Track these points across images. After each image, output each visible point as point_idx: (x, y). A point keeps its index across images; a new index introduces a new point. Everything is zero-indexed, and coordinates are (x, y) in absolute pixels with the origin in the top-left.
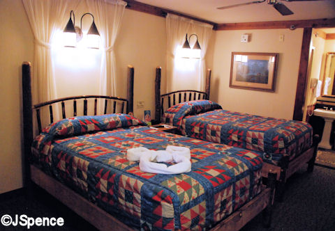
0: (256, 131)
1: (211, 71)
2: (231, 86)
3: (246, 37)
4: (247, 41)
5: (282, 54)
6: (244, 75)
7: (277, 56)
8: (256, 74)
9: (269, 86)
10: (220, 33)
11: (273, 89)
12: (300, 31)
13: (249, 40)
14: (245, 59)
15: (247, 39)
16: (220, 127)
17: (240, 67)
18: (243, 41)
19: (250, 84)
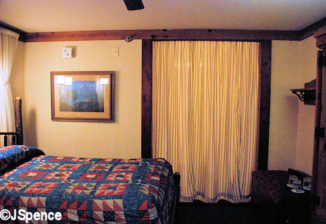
0: (107, 198)
1: (21, 100)
2: (53, 118)
3: (70, 50)
4: (70, 56)
5: (118, 72)
6: (70, 103)
7: (112, 76)
8: (86, 100)
9: (106, 115)
10: (31, 46)
11: (112, 119)
12: (138, 43)
13: (74, 54)
14: (69, 80)
15: (70, 54)
16: (43, 199)
17: (63, 92)
18: (64, 55)
19: (79, 115)
